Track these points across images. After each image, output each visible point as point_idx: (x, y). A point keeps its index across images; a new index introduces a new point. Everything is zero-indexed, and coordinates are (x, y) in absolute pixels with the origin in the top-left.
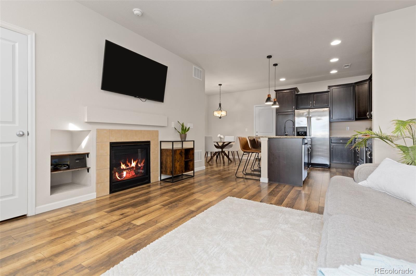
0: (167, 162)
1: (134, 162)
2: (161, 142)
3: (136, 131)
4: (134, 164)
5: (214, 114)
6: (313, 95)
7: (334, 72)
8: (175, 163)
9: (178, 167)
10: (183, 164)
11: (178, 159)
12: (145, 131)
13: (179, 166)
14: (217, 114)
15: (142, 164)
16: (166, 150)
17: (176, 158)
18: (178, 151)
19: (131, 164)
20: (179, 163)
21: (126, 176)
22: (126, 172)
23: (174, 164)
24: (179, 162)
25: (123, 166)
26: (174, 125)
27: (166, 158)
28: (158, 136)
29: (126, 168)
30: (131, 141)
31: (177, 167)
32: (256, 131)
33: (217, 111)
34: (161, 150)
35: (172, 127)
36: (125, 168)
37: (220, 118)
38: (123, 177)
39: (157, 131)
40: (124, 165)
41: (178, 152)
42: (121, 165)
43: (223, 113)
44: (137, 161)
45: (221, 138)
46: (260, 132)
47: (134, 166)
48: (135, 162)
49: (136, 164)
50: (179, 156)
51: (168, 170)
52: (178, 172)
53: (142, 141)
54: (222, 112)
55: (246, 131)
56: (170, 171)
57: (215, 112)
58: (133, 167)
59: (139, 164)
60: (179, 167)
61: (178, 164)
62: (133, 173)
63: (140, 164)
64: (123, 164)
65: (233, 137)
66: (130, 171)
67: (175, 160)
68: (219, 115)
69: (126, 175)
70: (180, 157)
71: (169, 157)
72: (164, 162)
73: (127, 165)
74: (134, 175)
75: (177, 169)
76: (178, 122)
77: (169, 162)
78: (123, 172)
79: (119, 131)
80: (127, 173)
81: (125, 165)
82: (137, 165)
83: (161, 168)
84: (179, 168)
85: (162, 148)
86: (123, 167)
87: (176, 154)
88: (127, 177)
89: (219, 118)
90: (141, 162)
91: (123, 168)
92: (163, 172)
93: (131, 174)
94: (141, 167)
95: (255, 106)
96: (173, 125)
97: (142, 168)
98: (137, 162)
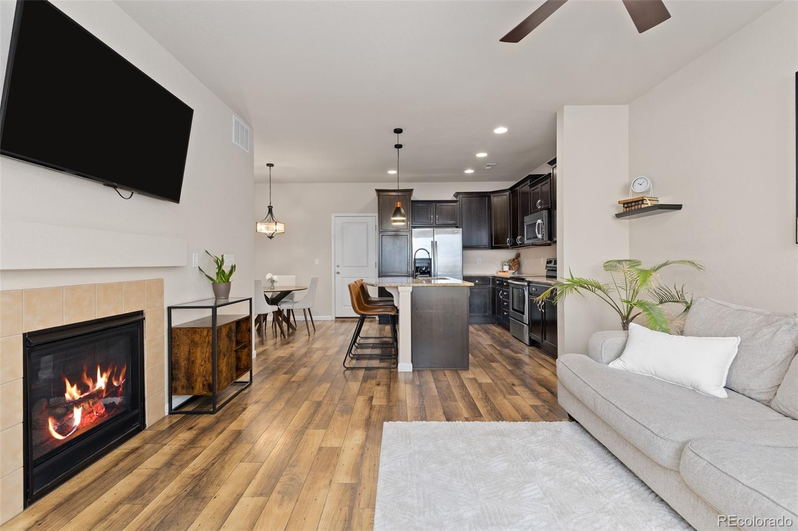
0: (193, 362)
1: (102, 376)
2: (170, 309)
3: (106, 287)
4: (101, 382)
5: (258, 230)
6: (434, 204)
7: (469, 171)
8: (219, 359)
9: (224, 369)
10: (233, 360)
11: (224, 350)
12: (130, 283)
13: (226, 366)
14: (262, 228)
15: (121, 379)
16: (188, 331)
17: (221, 348)
18: (225, 329)
19: (95, 381)
20: (225, 360)
21: (81, 423)
22: (81, 409)
23: (218, 363)
24: (226, 357)
25: (72, 392)
26: (197, 261)
27: (189, 352)
28: (161, 294)
29: (82, 396)
30: (94, 319)
31: (221, 372)
32: (337, 264)
33: (263, 221)
34: (171, 330)
35: (193, 266)
36: (77, 396)
37: (271, 237)
38: (74, 428)
39: (161, 281)
40: (75, 387)
41: (224, 332)
42: (64, 390)
43: (280, 228)
44: (111, 370)
45: (273, 281)
46: (345, 267)
47: (104, 387)
48: (105, 375)
49: (107, 381)
50: (226, 341)
51: (196, 380)
52: (224, 382)
53: (123, 313)
54: (277, 226)
55: (316, 264)
56: (204, 385)
57: (259, 225)
58: (100, 391)
59: (115, 380)
60: (226, 370)
61: (224, 364)
62: (99, 409)
63: (117, 379)
64: (72, 386)
65: (294, 277)
66: (93, 404)
67: (219, 353)
68: (269, 232)
69: (83, 417)
70: (228, 343)
71: (199, 349)
72: (183, 363)
73: (83, 388)
74: (103, 415)
75: (222, 375)
76: (206, 251)
77: (199, 361)
78: (72, 412)
79: (55, 291)
80: (84, 410)
81: (78, 388)
82: (109, 384)
83: (172, 378)
84: (226, 372)
85: (173, 325)
86: (70, 395)
87: (222, 338)
88: (84, 425)
89: (268, 237)
90: (119, 372)
91: (73, 398)
92: (179, 389)
93: (95, 414)
94: (120, 386)
95: (333, 216)
96: (195, 262)
97: (121, 389)
98: (109, 374)
